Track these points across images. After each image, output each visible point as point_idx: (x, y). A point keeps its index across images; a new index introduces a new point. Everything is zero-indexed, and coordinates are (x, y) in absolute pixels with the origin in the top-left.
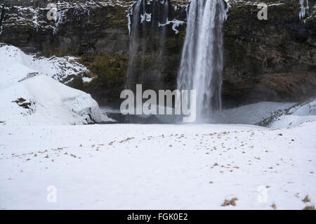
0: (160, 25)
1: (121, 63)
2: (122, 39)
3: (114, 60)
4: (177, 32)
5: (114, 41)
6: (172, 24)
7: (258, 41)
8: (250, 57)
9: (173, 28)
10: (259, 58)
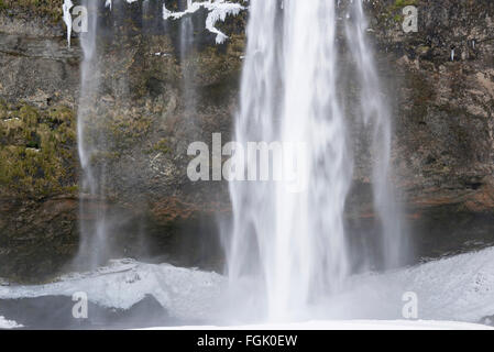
0: (166, 14)
1: (43, 131)
2: (46, 54)
3: (18, 122)
4: (220, 37)
5: (17, 61)
6: (204, 12)
7: (471, 58)
8: (445, 108)
9: (210, 25)
10: (477, 110)
